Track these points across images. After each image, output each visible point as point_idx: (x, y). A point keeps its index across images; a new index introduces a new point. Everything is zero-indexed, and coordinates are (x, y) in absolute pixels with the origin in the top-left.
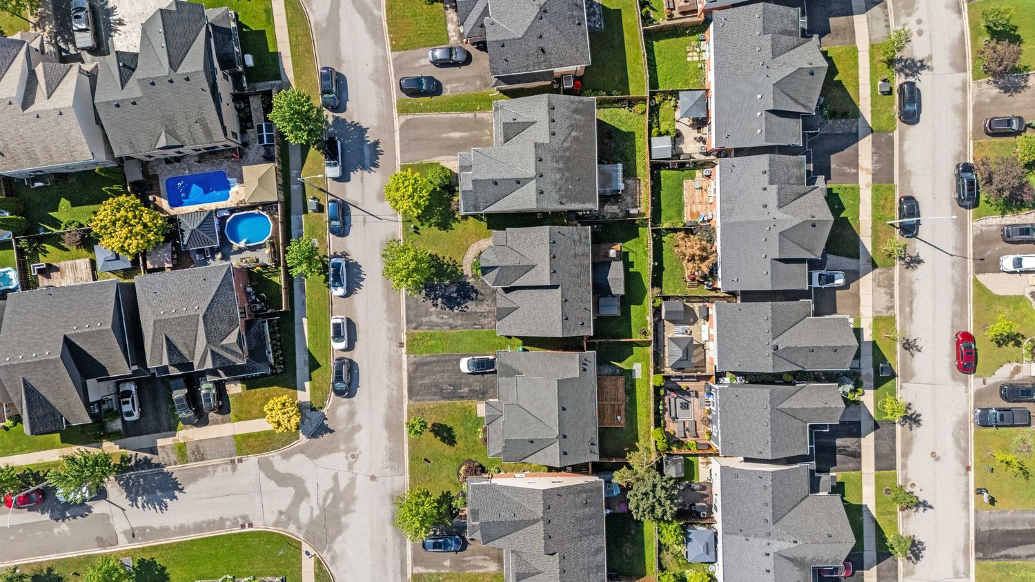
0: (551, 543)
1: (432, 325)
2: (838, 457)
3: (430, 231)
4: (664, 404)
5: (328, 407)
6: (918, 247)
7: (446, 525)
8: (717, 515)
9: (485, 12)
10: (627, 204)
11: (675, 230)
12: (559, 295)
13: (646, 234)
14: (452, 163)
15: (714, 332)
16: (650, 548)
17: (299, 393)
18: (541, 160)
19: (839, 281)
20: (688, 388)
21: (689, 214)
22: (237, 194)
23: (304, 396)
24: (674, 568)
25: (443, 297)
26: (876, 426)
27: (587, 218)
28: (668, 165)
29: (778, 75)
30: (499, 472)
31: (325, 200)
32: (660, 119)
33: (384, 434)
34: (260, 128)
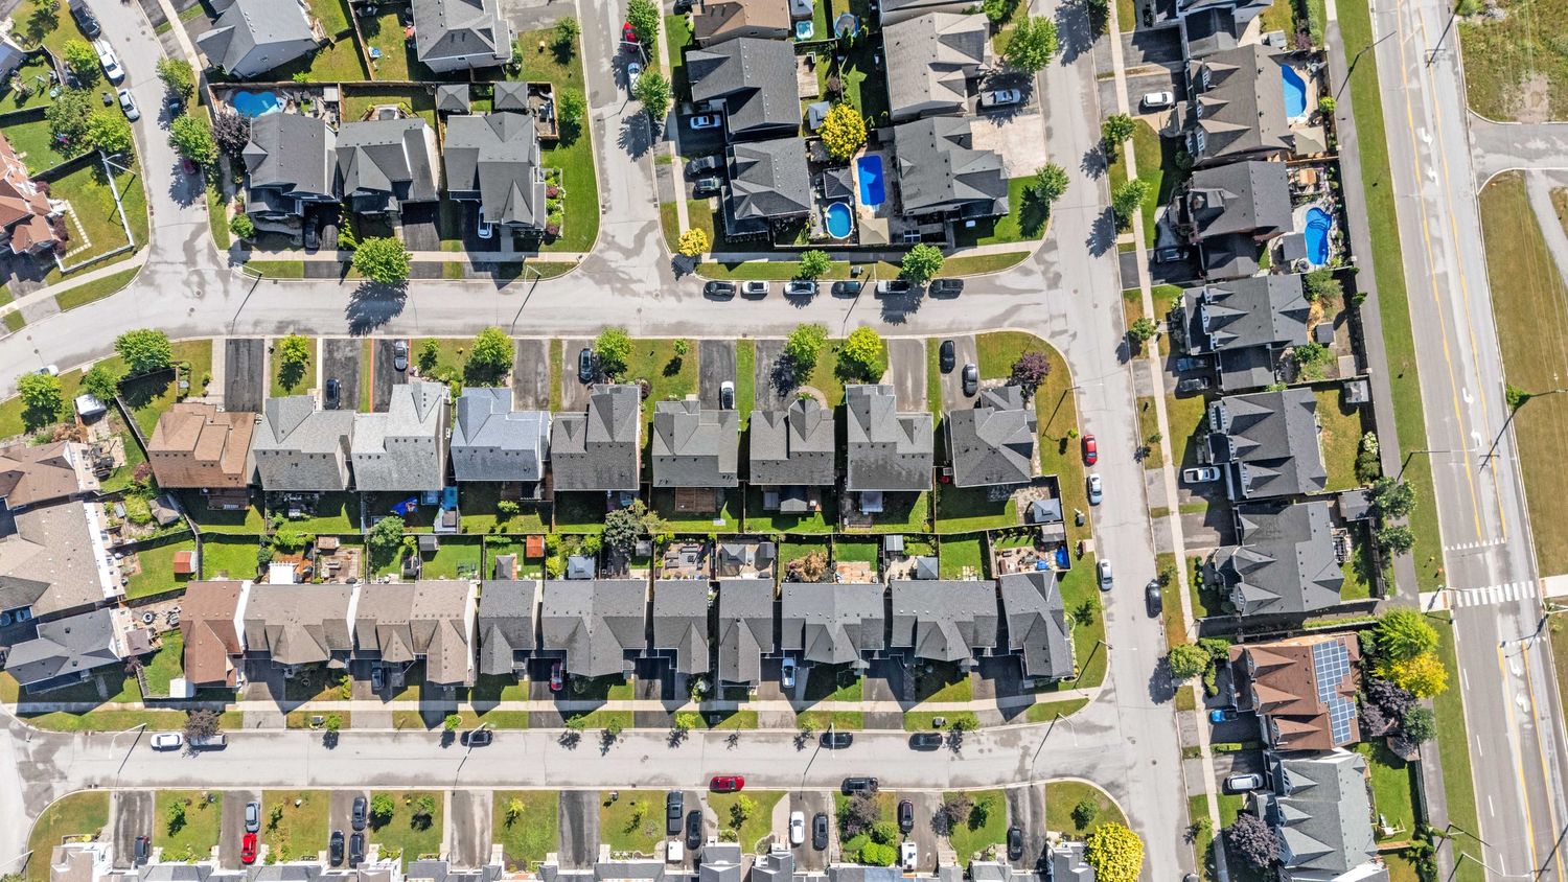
0: (594, 447)
1: (760, 360)
2: (646, 681)
3: (834, 360)
4: (693, 542)
5: (697, 276)
6: (811, 747)
7: (601, 368)
8: (604, 582)
9: (999, 408)
10: (851, 516)
11: (830, 553)
12: (782, 459)
13: (828, 531)
14: (887, 379)
15: (750, 580)
16: (580, 528)
17: (709, 254)
18: (884, 447)
19: (787, 682)
20: (705, 561)
21: (843, 565)
22: (867, 211)
23: (706, 258)
24: (563, 546)
25: (782, 369)
26: (670, 712)
27: (841, 481)
28: (882, 549)
29: (944, 627)
30: (645, 409)
31: (860, 280)
32: (917, 543)
33: (674, 320)
34: (916, 232)
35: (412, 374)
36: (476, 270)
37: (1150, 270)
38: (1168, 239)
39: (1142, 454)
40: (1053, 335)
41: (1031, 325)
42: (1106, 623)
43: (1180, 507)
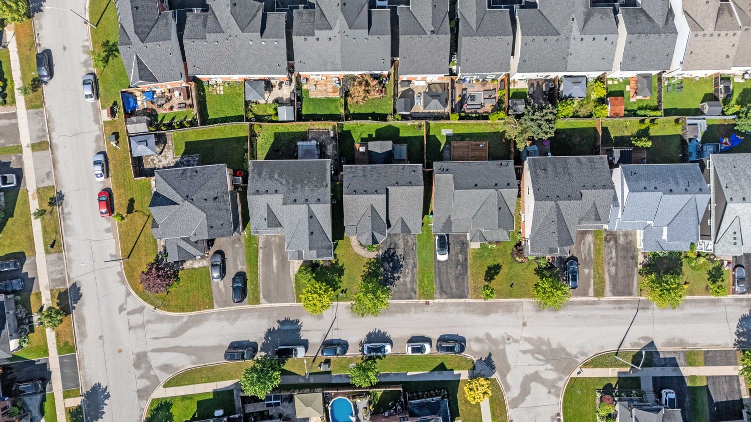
0: (574, 195)
1: (413, 281)
3: (344, 282)
4: (472, 113)
5: (472, 357)
7: (559, 272)
8: (553, 75)
9: (187, 240)
10: (326, 139)
11: (346, 104)
12: (393, 188)
13: (348, 125)
14: (295, 266)
15: (419, 77)
16: (575, 124)
17: (461, 378)
18: (295, 200)
20: (460, 96)
21: (334, 94)
23: (464, 375)
24: (590, 107)
25: (392, 273)
27: (336, 168)
28: (298, 109)
29: (235, 29)
30: (520, 232)
31: (322, 358)
32: (266, 114)
33: (493, 316)
34: (269, 405)
35: (729, 263)
36: (674, 359)
37: (50, 373)
38: (33, 403)
39: (57, 200)
40: (141, 310)
41: (161, 319)
42: (89, 44)
43: (21, 152)
